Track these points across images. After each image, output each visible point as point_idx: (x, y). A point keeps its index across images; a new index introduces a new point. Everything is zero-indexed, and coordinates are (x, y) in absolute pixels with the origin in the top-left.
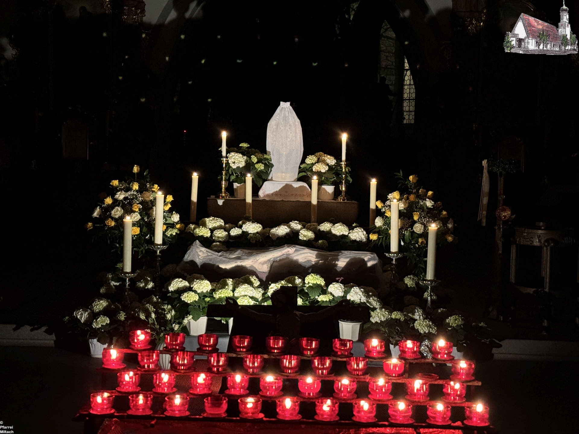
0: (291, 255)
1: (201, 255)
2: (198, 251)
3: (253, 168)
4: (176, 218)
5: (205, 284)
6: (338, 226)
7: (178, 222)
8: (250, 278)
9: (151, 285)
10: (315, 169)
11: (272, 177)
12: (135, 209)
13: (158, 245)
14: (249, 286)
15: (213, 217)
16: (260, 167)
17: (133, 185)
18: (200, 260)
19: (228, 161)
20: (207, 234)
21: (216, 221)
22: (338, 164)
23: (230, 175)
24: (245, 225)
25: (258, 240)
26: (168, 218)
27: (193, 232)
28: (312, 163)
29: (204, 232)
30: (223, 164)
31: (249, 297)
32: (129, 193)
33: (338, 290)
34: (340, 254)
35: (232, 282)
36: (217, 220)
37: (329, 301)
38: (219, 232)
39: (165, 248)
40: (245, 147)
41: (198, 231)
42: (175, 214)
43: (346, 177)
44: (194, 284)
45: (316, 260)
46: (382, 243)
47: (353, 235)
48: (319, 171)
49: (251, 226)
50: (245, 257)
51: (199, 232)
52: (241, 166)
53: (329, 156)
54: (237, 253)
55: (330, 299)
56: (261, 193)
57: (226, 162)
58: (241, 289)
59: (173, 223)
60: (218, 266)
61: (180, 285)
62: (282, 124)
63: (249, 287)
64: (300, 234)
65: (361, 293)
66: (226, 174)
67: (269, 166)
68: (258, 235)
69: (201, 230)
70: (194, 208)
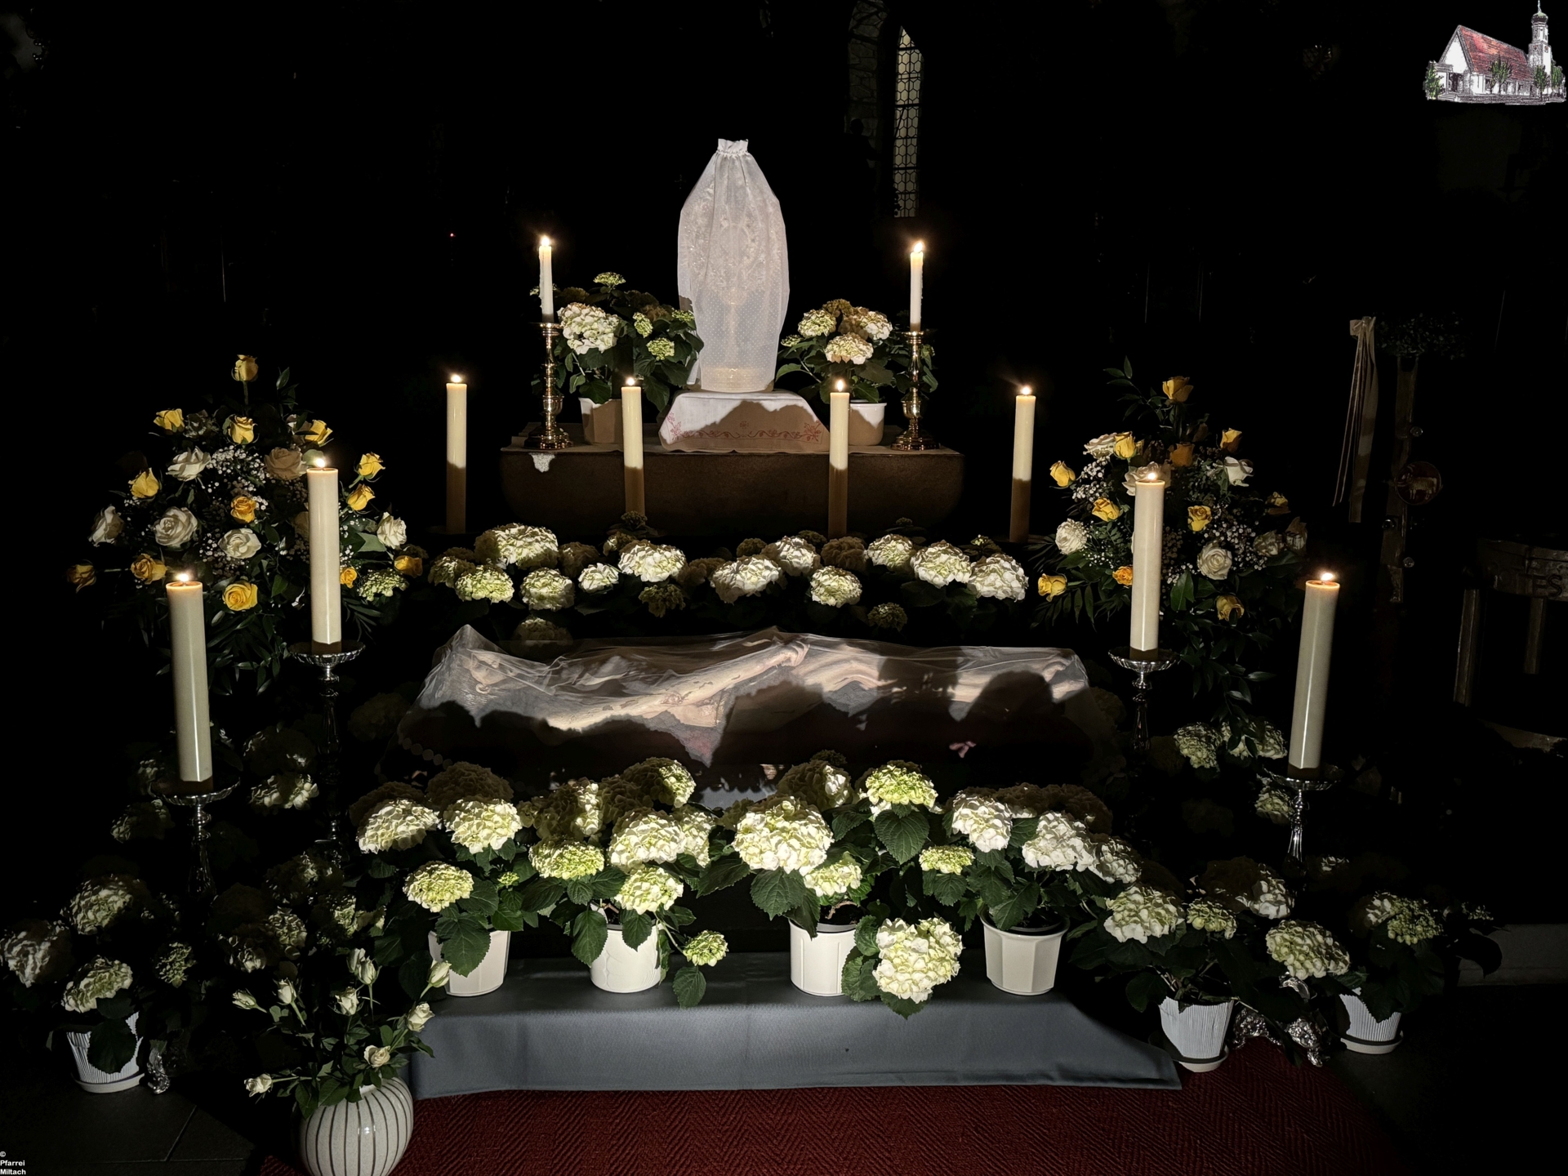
0: (794, 672)
1: (484, 682)
2: (471, 664)
3: (639, 354)
4: (393, 533)
5: (496, 818)
6: (939, 556)
7: (402, 546)
8: (660, 775)
9: (304, 792)
10: (832, 352)
11: (698, 380)
12: (240, 517)
13: (325, 648)
14: (664, 822)
15: (521, 522)
16: (663, 349)
17: (232, 428)
18: (479, 698)
19: (561, 331)
20: (503, 591)
21: (529, 540)
22: (900, 334)
23: (569, 375)
24: (628, 555)
25: (673, 607)
26: (365, 536)
27: (455, 586)
28: (819, 333)
29: (492, 587)
30: (544, 339)
31: (667, 866)
32: (220, 456)
33: (992, 831)
34: (960, 659)
35: (598, 795)
36: (534, 534)
37: (962, 872)
38: (542, 581)
39: (352, 656)
40: (612, 285)
41: (469, 585)
42: (388, 520)
43: (920, 375)
44: (457, 819)
45: (881, 683)
46: (1083, 611)
47: (986, 583)
48: (846, 361)
49: (649, 559)
50: (636, 686)
51: (473, 586)
52: (602, 348)
53: (872, 313)
54: (608, 667)
55: (963, 866)
56: (667, 432)
57: (556, 334)
58: (634, 839)
59: (385, 550)
60: (545, 724)
61: (401, 828)
62: (724, 212)
63: (663, 826)
64: (813, 584)
65: (1078, 842)
66: (556, 373)
67: (689, 345)
68: (672, 587)
69: (479, 581)
70: (458, 492)
